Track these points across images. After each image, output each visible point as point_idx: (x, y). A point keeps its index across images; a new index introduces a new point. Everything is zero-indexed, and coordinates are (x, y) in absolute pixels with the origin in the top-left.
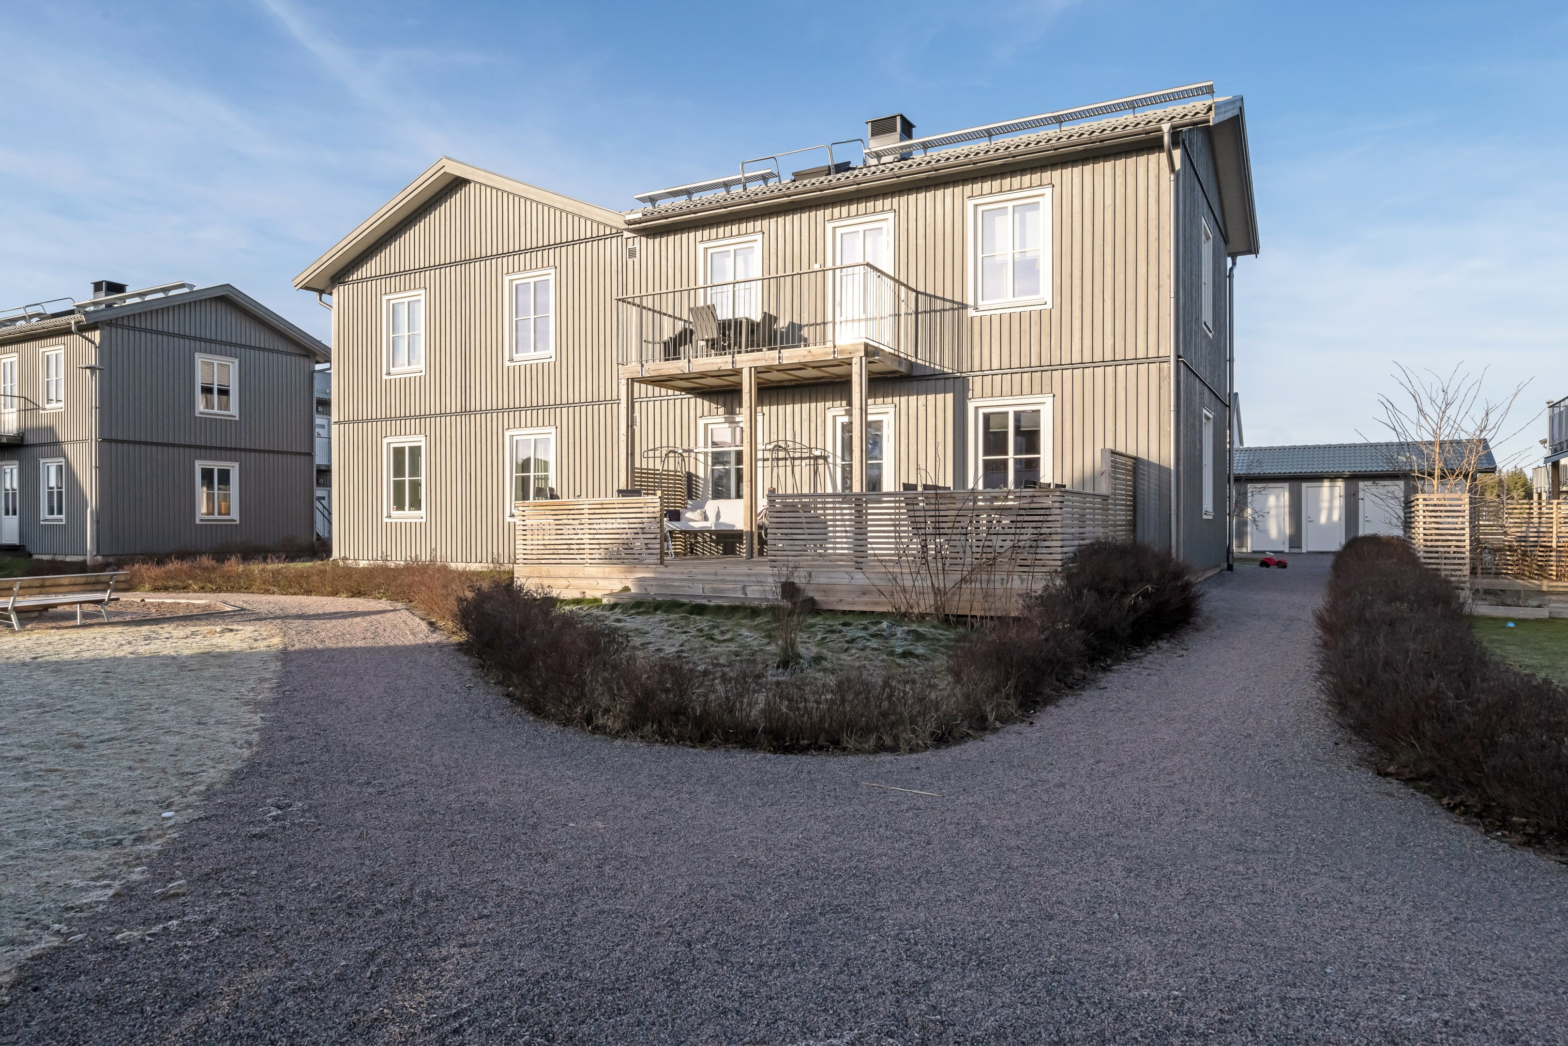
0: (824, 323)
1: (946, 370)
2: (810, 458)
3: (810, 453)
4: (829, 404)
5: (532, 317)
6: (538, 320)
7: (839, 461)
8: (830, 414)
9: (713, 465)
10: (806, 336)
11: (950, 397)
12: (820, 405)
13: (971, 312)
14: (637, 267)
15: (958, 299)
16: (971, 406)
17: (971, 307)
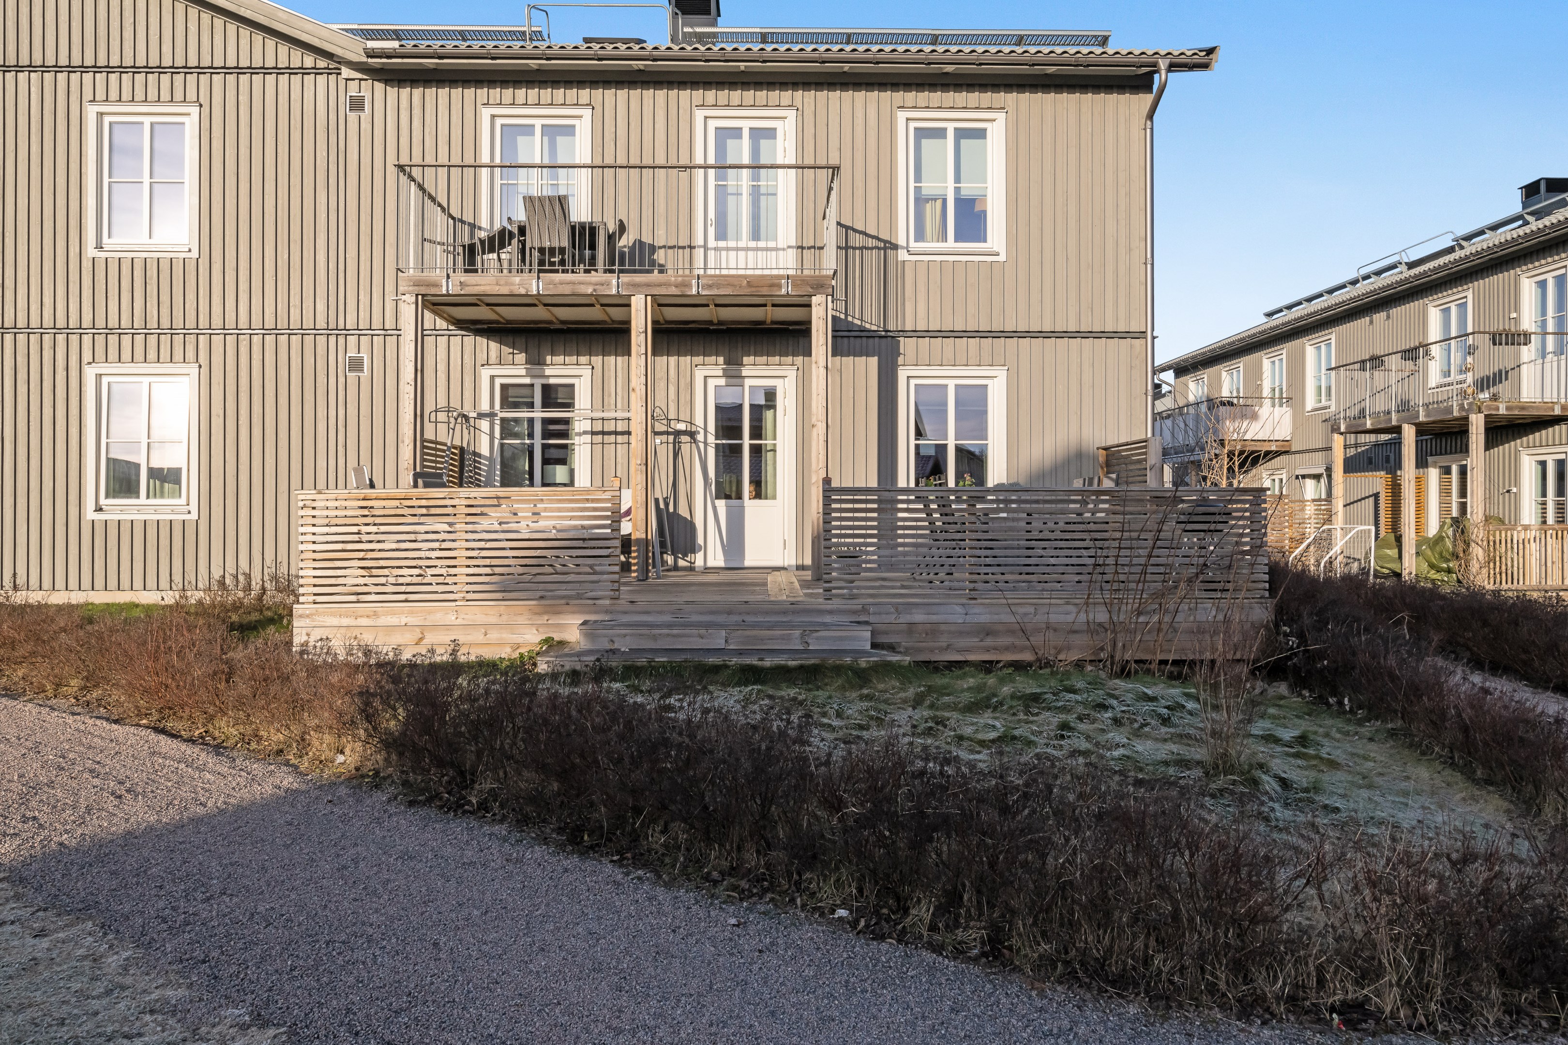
0: (691, 247)
1: (868, 326)
2: (668, 433)
3: (669, 425)
4: (699, 359)
5: (146, 180)
6: (155, 186)
7: (711, 439)
8: (699, 374)
9: (502, 438)
10: (662, 262)
11: (874, 361)
12: (686, 360)
13: (902, 255)
14: (366, 126)
15: (884, 236)
16: (902, 374)
17: (903, 248)
